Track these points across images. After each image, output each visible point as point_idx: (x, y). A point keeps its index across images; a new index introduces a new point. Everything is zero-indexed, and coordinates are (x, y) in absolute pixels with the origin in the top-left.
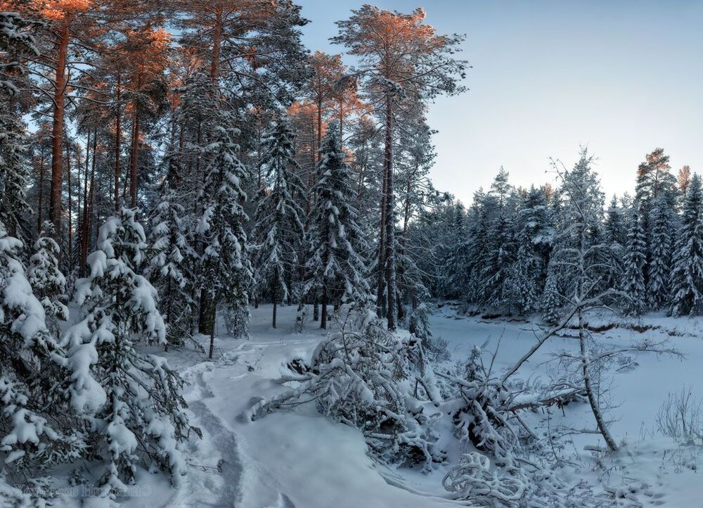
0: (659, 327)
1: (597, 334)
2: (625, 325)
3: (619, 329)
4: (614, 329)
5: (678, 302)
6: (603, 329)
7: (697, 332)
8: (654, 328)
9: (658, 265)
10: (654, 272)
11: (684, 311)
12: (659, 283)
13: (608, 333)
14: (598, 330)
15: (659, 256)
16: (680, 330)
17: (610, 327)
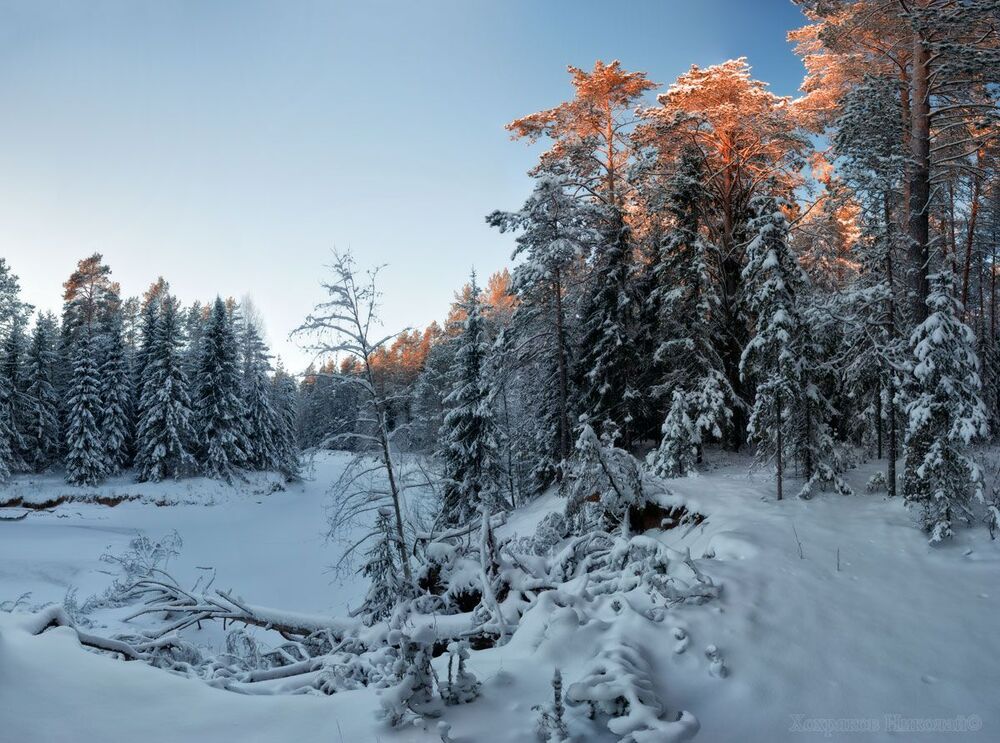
0: (139, 497)
1: (41, 512)
2: (84, 498)
3: (75, 504)
4: (66, 504)
5: (156, 462)
6: (50, 504)
7: (195, 498)
8: (132, 499)
9: (116, 412)
10: (111, 423)
11: (166, 474)
12: (118, 438)
13: (59, 510)
14: (40, 507)
15: (116, 402)
16: (172, 497)
17: (60, 501)
